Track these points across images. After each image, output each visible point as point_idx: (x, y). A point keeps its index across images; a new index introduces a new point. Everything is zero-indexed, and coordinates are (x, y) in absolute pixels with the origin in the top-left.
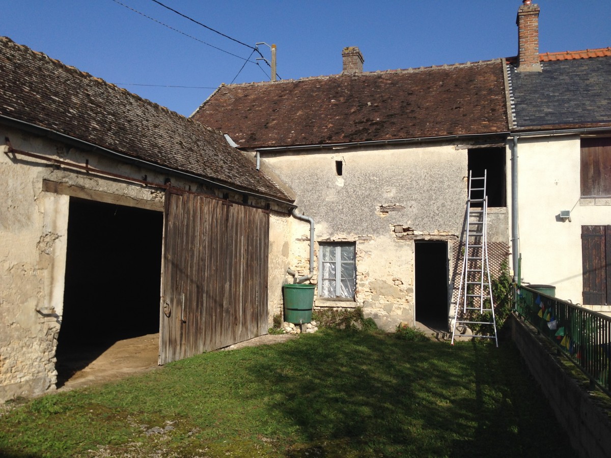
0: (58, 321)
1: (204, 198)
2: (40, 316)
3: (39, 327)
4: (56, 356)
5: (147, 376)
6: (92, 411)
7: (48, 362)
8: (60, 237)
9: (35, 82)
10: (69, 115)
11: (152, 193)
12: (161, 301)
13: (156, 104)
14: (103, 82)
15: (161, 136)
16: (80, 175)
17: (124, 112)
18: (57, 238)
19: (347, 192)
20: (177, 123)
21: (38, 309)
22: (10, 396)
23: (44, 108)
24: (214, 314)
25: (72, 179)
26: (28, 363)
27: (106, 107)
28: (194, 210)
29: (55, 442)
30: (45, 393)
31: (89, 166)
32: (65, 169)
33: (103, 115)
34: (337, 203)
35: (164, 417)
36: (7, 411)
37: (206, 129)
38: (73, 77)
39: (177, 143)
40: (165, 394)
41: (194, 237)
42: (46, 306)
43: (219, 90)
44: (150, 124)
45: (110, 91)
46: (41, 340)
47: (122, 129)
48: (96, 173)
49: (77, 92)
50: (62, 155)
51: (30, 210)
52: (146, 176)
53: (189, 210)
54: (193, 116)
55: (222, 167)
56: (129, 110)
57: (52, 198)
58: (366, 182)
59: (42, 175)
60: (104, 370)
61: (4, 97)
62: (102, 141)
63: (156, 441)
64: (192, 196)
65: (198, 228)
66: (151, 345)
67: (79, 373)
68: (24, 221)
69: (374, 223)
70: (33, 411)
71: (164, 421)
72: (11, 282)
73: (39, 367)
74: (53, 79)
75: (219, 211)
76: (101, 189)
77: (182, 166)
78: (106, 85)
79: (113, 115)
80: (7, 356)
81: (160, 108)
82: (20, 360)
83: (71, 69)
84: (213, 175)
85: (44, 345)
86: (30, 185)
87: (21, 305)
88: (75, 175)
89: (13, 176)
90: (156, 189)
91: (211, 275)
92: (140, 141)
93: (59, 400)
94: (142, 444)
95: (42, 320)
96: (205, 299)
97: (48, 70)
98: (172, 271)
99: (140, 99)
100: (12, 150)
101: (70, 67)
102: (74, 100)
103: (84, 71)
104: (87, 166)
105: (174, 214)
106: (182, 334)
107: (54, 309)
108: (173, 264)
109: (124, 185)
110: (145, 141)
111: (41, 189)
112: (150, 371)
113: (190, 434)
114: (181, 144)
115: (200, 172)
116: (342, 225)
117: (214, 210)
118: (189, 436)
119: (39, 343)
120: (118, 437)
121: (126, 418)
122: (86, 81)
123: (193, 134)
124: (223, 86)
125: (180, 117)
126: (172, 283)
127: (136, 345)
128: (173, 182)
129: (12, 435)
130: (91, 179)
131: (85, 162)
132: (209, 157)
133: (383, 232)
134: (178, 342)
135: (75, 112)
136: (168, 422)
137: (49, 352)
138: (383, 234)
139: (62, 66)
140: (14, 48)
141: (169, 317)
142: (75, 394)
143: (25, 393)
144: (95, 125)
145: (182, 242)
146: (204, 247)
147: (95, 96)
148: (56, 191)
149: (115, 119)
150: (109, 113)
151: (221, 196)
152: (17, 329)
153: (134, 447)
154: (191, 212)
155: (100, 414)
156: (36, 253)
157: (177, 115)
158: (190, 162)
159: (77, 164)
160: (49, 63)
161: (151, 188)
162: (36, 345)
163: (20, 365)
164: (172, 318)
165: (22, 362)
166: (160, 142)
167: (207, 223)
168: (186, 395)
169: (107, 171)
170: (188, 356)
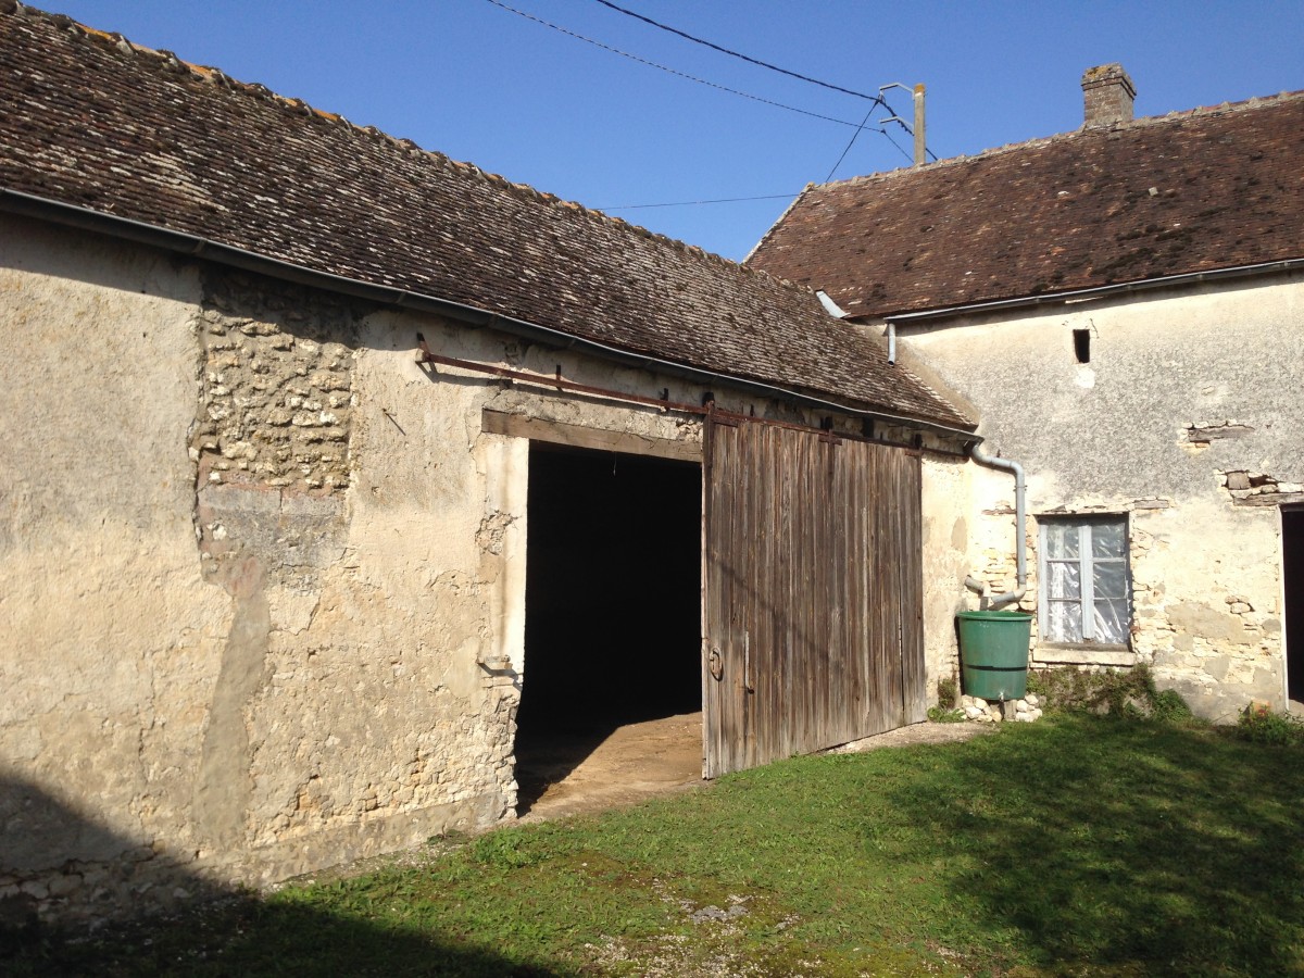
0: (515, 684)
1: (782, 430)
2: (485, 673)
3: (483, 695)
4: (515, 752)
5: (682, 799)
6: (585, 864)
7: (500, 764)
8: (514, 521)
9: (462, 222)
10: (524, 280)
11: (678, 425)
12: (704, 647)
13: (679, 242)
14: (581, 208)
15: (692, 307)
16: (546, 397)
17: (621, 266)
18: (510, 522)
19: (1103, 399)
20: (721, 278)
21: (481, 661)
22: (437, 829)
23: (480, 272)
24: (809, 676)
25: (532, 406)
26: (467, 765)
27: (588, 259)
28: (761, 456)
29: (523, 925)
30: (497, 826)
31: (562, 379)
33: (584, 275)
34: (1080, 425)
35: (725, 886)
36: (433, 858)
37: (778, 284)
38: (527, 204)
39: (723, 318)
40: (723, 840)
41: (763, 512)
42: (495, 655)
43: (802, 199)
44: (669, 284)
45: (594, 225)
46: (488, 721)
47: (619, 299)
48: (574, 391)
49: (535, 235)
50: (514, 360)
51: (462, 471)
52: (666, 391)
53: (751, 455)
54: (751, 259)
55: (816, 362)
56: (629, 260)
57: (500, 445)
58: (1150, 375)
59: (481, 402)
60: (600, 784)
61: (411, 257)
62: (584, 324)
63: (714, 935)
64: (757, 427)
65: (771, 493)
66: (684, 737)
67: (553, 788)
68: (452, 492)
69: (1175, 469)
70: (479, 859)
71: (726, 896)
72: (434, 607)
73: (486, 774)
74: (491, 213)
75: (814, 456)
76: (584, 422)
77: (736, 365)
78: (585, 214)
79: (601, 273)
80: (430, 750)
81: (686, 250)
82: (453, 758)
83: (521, 190)
84: (799, 380)
85: (494, 731)
86: (461, 420)
87: (451, 652)
88: (538, 397)
89: (433, 405)
90: (687, 416)
91: (801, 593)
92: (653, 321)
93: (525, 840)
94: (688, 939)
95: (489, 682)
96: (789, 642)
97: (481, 196)
98: (723, 585)
99: (649, 236)
100: (429, 358)
101: (519, 187)
102: (532, 250)
103: (544, 191)
104: (558, 378)
105: (722, 466)
106: (746, 716)
107: (508, 660)
108: (724, 569)
109: (626, 411)
110: (662, 318)
111: (480, 429)
112: (689, 790)
113: (781, 926)
114: (731, 319)
115: (772, 375)
116: (1091, 476)
117: (802, 453)
118: (780, 932)
119: (484, 727)
120: (638, 922)
121: (650, 883)
122: (548, 211)
123: (753, 297)
124: (809, 190)
125: (727, 265)
126: (724, 609)
127: (655, 737)
128: (720, 400)
129: (445, 905)
130: (566, 404)
131: (555, 370)
132: (789, 342)
133: (1197, 488)
134: (740, 733)
135: (534, 275)
136: (735, 898)
137: (503, 744)
138: (1197, 494)
139: (505, 186)
140: (420, 159)
141: (720, 680)
142: (551, 829)
143: (462, 825)
144: (571, 297)
145: (741, 524)
146: (787, 532)
147: (567, 238)
148: (506, 432)
149: (605, 280)
150: (595, 270)
151: (817, 423)
152: (446, 700)
153: (671, 944)
154: (757, 461)
155: (601, 872)
156: (474, 552)
157: (719, 261)
158: (751, 357)
159: (540, 375)
160: (481, 182)
161: (676, 414)
162: (479, 733)
163: (452, 769)
164: (726, 682)
165: (455, 763)
166: (691, 319)
167: (790, 481)
168: (766, 844)
169: (595, 386)
170: (762, 763)
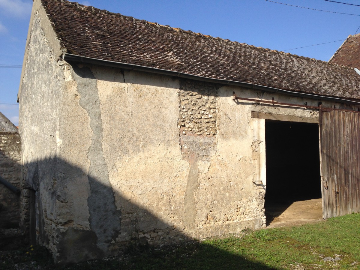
0: (264, 189)
1: (345, 112)
2: (255, 185)
3: (255, 191)
4: (265, 207)
5: (316, 225)
6: (288, 241)
7: (261, 211)
8: (262, 142)
9: (243, 60)
10: (262, 74)
11: (311, 112)
12: (321, 179)
13: (308, 58)
14: (277, 51)
15: (313, 77)
16: (269, 107)
17: (290, 67)
18: (260, 143)
20: (322, 67)
21: (254, 182)
22: (244, 228)
23: (249, 73)
24: (357, 189)
25: (266, 109)
26: (251, 211)
27: (280, 66)
28: (338, 121)
29: (272, 257)
30: (261, 228)
31: (274, 101)
32: (262, 105)
33: (279, 70)
35: (333, 251)
36: (244, 236)
37: (341, 67)
38: (261, 52)
39: (324, 79)
40: (331, 237)
41: (340, 138)
42: (258, 180)
43: (347, 40)
44: (306, 71)
45: (281, 56)
46: (257, 199)
47: (290, 77)
48: (278, 105)
49: (264, 61)
50: (260, 97)
51: (246, 129)
52: (306, 103)
53: (335, 121)
54: (331, 60)
55: (356, 90)
56: (292, 65)
57: (257, 121)
59: (251, 109)
60: (290, 219)
61: (230, 71)
62: (280, 85)
63: (331, 265)
64: (336, 112)
65: (342, 132)
66: (315, 206)
67: (276, 219)
68: (244, 135)
70: (256, 237)
71: (334, 254)
72: (240, 167)
73: (257, 213)
74: (251, 56)
75: (356, 120)
76: (281, 113)
77: (329, 93)
78: (278, 53)
79: (284, 70)
80: (241, 206)
81: (310, 60)
82: (247, 208)
83: (259, 49)
84: (350, 96)
85: (258, 201)
86: (246, 115)
87: (246, 179)
88: (267, 107)
89: (238, 111)
90: (313, 110)
91: (353, 163)
92: (301, 82)
93: (269, 233)
94: (322, 266)
95: (256, 188)
96: (350, 178)
97: (248, 52)
98: (327, 160)
99: (298, 57)
100: (236, 98)
101: (259, 48)
102: (263, 65)
103: (266, 48)
104: (273, 101)
105: (325, 124)
106: (336, 201)
107: (262, 182)
108: (327, 156)
109: (294, 109)
110: (304, 81)
111: (251, 117)
112: (318, 222)
113: (353, 264)
114: (326, 79)
115: (341, 95)
117: (352, 119)
118: (352, 266)
119: (256, 200)
120: (307, 259)
121: (309, 248)
122: (268, 53)
123: (333, 72)
124: (350, 37)
125: (324, 63)
126: (327, 167)
127: (306, 205)
128: (324, 104)
129: (248, 249)
130: (275, 108)
131: (272, 99)
132: (346, 85)
134: (335, 205)
135: (264, 72)
136: (337, 255)
137: (261, 205)
139: (255, 48)
140: (231, 44)
141: (327, 189)
142: (276, 230)
143: (251, 227)
144: (276, 77)
145: (332, 142)
146: (348, 144)
147: (273, 61)
148: (258, 117)
149: (285, 72)
150: (282, 69)
151: (357, 109)
152: (245, 192)
153: (317, 267)
154: (337, 122)
155: (294, 244)
156: (251, 151)
157: (321, 62)
158: (334, 90)
159: (268, 101)
160: (248, 48)
161: (310, 109)
162: (254, 201)
163: (247, 211)
164: (329, 190)
165: (248, 210)
166: (313, 80)
167: (348, 128)
168: (346, 239)
169: (284, 103)
170: (342, 215)
